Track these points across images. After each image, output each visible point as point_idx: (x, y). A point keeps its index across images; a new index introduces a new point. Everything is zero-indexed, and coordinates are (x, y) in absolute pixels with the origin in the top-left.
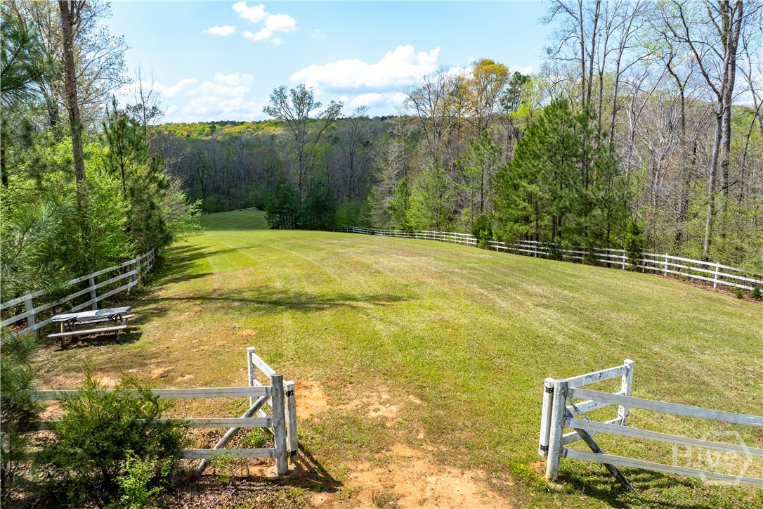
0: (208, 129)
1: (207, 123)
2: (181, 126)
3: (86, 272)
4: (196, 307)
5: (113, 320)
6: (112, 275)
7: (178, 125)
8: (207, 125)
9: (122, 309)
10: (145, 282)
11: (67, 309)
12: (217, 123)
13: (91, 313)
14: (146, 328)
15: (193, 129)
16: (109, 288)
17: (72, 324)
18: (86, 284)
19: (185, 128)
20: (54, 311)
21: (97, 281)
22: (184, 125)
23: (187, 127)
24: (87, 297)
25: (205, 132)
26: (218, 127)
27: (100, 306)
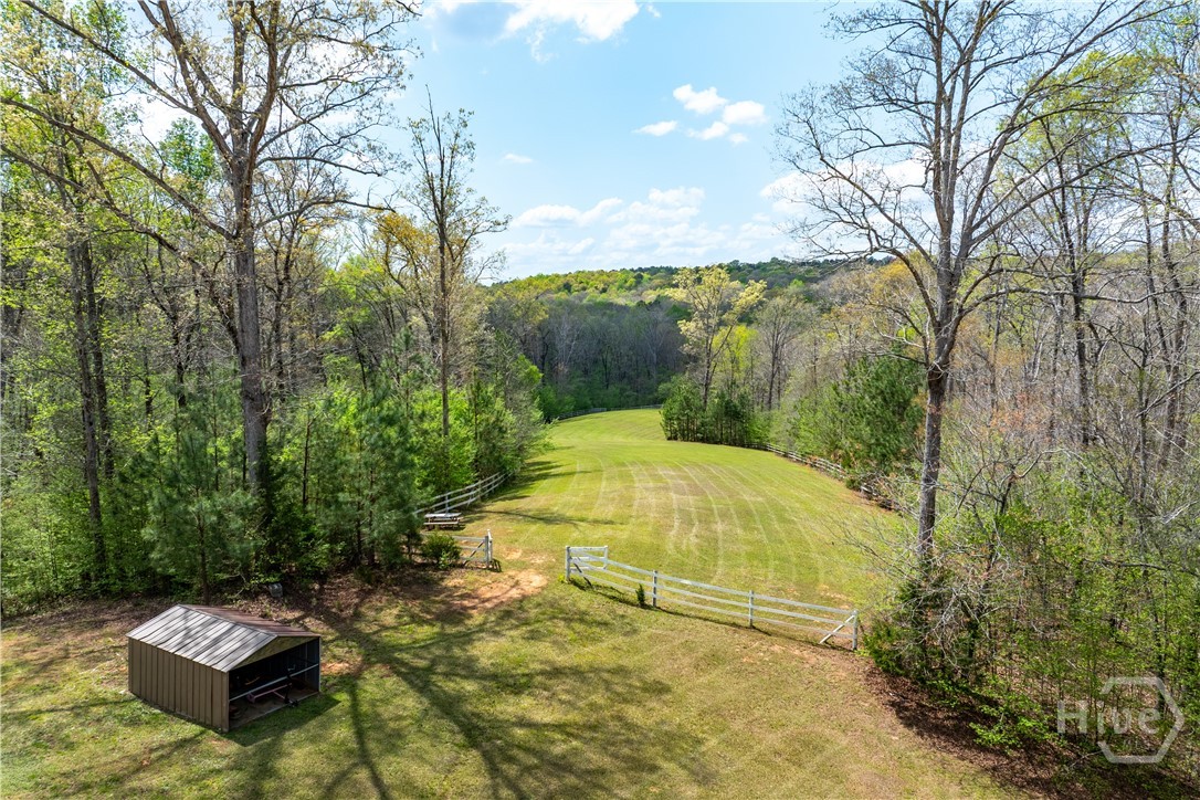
0: (632, 281)
1: (632, 270)
2: (596, 275)
3: (443, 492)
4: (498, 517)
5: (452, 519)
6: (458, 494)
7: (592, 274)
8: (632, 274)
9: (457, 514)
10: (483, 499)
11: (432, 512)
12: (646, 270)
13: (443, 515)
14: (469, 526)
15: (611, 280)
16: (455, 502)
17: (433, 519)
18: (443, 499)
19: (601, 278)
20: (426, 512)
21: (449, 497)
22: (602, 273)
23: (605, 277)
24: (443, 506)
25: (628, 284)
26: (646, 276)
27: (450, 511)
